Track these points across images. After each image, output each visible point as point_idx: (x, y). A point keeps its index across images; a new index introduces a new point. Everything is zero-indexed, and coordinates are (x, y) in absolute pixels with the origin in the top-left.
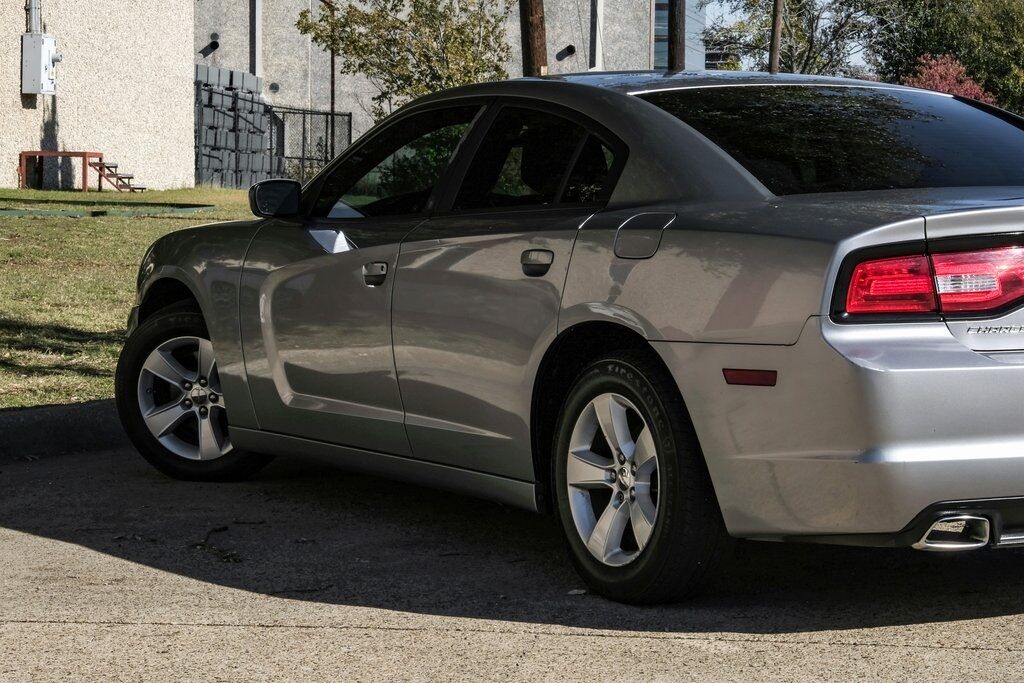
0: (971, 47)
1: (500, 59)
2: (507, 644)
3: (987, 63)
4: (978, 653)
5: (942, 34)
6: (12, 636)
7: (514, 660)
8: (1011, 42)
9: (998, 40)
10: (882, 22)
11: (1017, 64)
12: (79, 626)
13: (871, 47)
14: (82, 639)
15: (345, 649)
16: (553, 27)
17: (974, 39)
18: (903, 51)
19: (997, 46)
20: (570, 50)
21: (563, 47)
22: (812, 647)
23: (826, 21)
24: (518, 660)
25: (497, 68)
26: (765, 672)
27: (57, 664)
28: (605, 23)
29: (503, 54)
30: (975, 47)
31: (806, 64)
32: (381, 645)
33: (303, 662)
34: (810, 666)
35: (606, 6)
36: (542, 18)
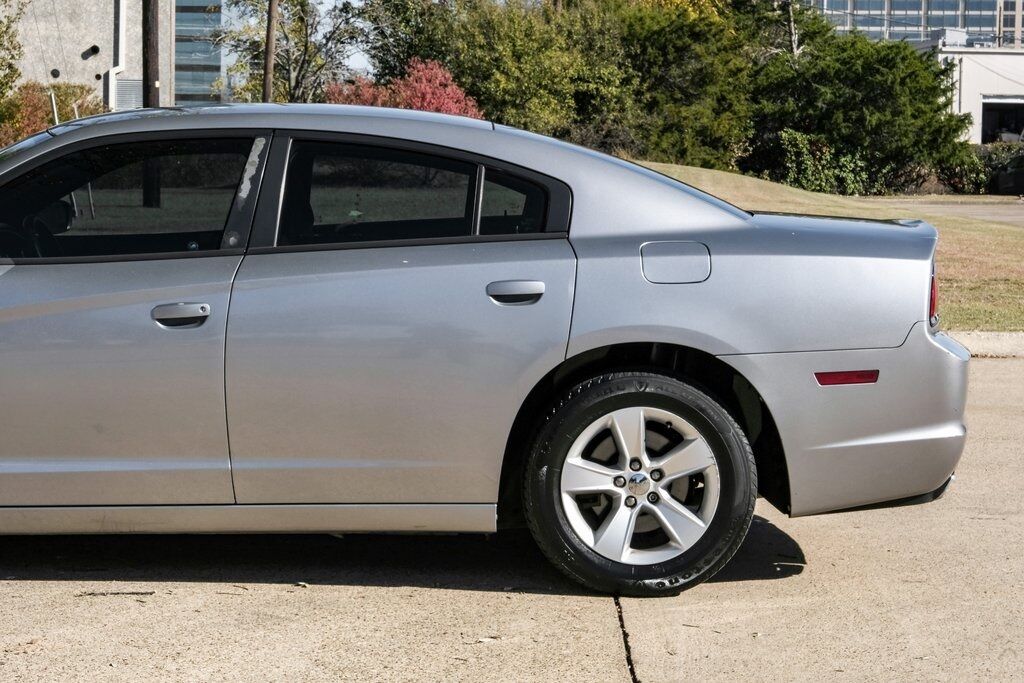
0: (457, 52)
1: (13, 57)
3: (470, 69)
5: (430, 39)
8: (493, 49)
9: (481, 47)
11: (498, 69)
13: (368, 52)
16: (78, 28)
17: (460, 45)
19: (479, 53)
20: (94, 50)
21: (88, 47)
23: (325, 27)
25: (10, 66)
28: (128, 24)
29: (15, 53)
30: (460, 53)
35: (129, 8)
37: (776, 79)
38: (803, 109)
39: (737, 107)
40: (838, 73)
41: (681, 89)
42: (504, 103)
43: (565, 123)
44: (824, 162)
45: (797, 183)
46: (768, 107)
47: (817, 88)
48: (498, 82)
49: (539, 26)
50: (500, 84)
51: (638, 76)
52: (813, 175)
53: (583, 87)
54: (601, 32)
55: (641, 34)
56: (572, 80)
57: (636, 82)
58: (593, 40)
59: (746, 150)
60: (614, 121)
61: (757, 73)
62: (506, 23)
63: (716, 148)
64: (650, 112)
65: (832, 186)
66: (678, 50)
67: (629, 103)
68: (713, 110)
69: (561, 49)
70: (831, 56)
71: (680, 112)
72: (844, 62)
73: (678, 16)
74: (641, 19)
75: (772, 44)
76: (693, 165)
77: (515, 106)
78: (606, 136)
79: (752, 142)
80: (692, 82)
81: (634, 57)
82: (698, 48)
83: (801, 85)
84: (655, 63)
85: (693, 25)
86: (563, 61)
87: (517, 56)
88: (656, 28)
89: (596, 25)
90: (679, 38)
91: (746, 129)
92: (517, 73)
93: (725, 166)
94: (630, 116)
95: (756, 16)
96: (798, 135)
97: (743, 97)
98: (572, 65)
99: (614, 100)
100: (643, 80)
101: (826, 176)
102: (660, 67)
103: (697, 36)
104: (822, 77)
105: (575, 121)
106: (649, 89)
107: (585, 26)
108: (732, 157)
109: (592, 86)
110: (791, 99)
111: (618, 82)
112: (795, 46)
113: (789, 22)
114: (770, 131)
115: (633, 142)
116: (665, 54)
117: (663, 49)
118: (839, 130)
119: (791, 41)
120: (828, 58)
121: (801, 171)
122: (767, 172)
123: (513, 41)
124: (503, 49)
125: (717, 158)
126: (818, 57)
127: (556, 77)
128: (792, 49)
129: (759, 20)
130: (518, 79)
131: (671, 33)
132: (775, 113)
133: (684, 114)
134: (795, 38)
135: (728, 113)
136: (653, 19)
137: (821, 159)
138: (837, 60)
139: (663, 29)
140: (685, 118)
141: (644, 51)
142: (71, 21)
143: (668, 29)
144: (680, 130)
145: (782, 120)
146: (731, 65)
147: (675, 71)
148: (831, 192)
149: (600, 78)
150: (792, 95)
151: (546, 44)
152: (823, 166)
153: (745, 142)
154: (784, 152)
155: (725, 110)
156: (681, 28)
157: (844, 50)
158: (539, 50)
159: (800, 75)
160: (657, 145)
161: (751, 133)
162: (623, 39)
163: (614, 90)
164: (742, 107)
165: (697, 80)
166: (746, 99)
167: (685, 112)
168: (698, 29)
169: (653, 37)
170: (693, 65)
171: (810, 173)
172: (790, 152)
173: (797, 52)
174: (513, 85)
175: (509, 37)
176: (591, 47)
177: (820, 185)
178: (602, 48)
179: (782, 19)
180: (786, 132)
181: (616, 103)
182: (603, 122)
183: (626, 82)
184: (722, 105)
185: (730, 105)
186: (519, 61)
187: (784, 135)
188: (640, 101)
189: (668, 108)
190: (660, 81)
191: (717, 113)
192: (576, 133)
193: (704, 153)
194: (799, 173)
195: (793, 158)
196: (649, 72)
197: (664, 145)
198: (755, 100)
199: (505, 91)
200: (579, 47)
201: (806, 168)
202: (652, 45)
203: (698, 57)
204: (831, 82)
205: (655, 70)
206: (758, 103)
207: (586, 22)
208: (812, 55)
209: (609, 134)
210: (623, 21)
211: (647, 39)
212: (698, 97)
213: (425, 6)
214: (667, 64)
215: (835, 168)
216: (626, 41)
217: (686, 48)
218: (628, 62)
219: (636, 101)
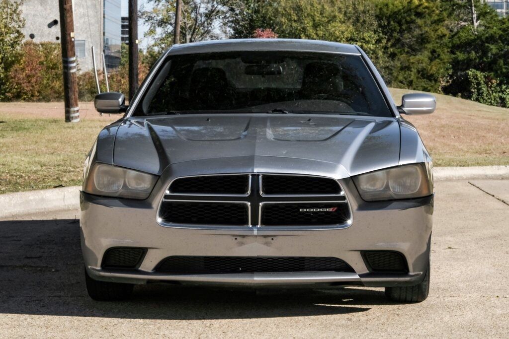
0: (281, 24)
1: (19, 26)
5: (264, 17)
9: (295, 21)
10: (232, 10)
16: (45, 9)
17: (283, 20)
18: (243, 26)
19: (294, 25)
20: (55, 22)
21: (51, 20)
25: (18, 32)
29: (21, 24)
30: (283, 25)
31: (194, 32)
36: (71, 6)
37: (465, 40)
38: (481, 58)
39: (443, 56)
40: (500, 36)
41: (410, 46)
44: (492, 89)
45: (477, 100)
46: (461, 56)
47: (488, 46)
49: (328, 8)
51: (385, 38)
52: (486, 96)
54: (364, 12)
55: (387, 13)
57: (384, 41)
58: (359, 17)
59: (448, 82)
61: (453, 36)
62: (309, 7)
63: (430, 80)
64: (393, 60)
65: (497, 103)
66: (407, 22)
67: (380, 53)
68: (429, 58)
69: (341, 22)
70: (496, 26)
71: (409, 59)
72: (504, 30)
73: (408, 3)
74: (387, 5)
75: (461, 20)
76: (418, 90)
79: (451, 77)
80: (416, 41)
81: (383, 27)
82: (419, 21)
83: (479, 44)
84: (395, 30)
85: (416, 8)
86: (341, 29)
87: (316, 27)
88: (396, 10)
89: (361, 8)
90: (409, 16)
91: (447, 69)
93: (436, 91)
94: (381, 62)
95: (452, 3)
96: (478, 73)
97: (446, 50)
98: (347, 31)
99: (371, 52)
100: (388, 40)
101: (494, 96)
102: (398, 32)
103: (419, 15)
104: (491, 39)
106: (392, 46)
107: (355, 8)
108: (440, 86)
110: (473, 52)
111: (374, 42)
112: (475, 21)
113: (471, 6)
114: (462, 70)
116: (401, 25)
117: (400, 22)
118: (502, 69)
119: (472, 18)
120: (495, 28)
121: (480, 94)
122: (460, 94)
123: (313, 17)
125: (432, 86)
126: (489, 28)
127: (338, 38)
128: (473, 22)
129: (454, 5)
131: (404, 13)
132: (464, 60)
133: (412, 61)
134: (475, 16)
135: (437, 60)
136: (393, 5)
137: (491, 87)
138: (500, 29)
139: (399, 11)
140: (413, 63)
141: (389, 23)
142: (41, 5)
143: (402, 11)
144: (410, 69)
145: (468, 64)
146: (439, 32)
147: (406, 35)
148: (496, 106)
149: (364, 39)
150: (474, 49)
151: (333, 18)
152: (492, 91)
153: (447, 77)
154: (470, 83)
155: (435, 58)
156: (410, 10)
157: (504, 23)
158: (329, 22)
159: (479, 37)
160: (397, 78)
161: (450, 72)
162: (376, 16)
163: (372, 46)
164: (446, 56)
165: (419, 40)
166: (448, 52)
167: (412, 59)
168: (419, 11)
169: (395, 16)
170: (417, 32)
171: (485, 95)
172: (473, 83)
173: (476, 24)
175: (311, 16)
176: (358, 20)
177: (491, 102)
178: (364, 21)
179: (467, 4)
180: (471, 71)
181: (372, 54)
183: (379, 41)
184: (434, 55)
185: (439, 55)
187: (470, 73)
188: (387, 53)
189: (403, 57)
190: (398, 41)
191: (431, 60)
193: (424, 83)
194: (478, 95)
195: (475, 86)
196: (391, 36)
197: (401, 78)
198: (452, 52)
200: (351, 20)
201: (483, 92)
202: (393, 20)
203: (419, 27)
204: (497, 42)
205: (395, 34)
206: (454, 54)
207: (355, 6)
208: (485, 26)
210: (377, 6)
211: (390, 16)
212: (420, 50)
214: (401, 32)
215: (499, 92)
216: (379, 17)
217: (413, 22)
218: (380, 30)
219: (384, 53)
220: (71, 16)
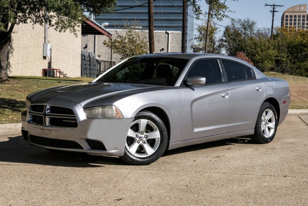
2: (126, 171)
3: (251, 54)
4: (224, 174)
5: (242, 47)
6: (21, 168)
7: (127, 174)
8: (256, 49)
9: (253, 49)
10: (229, 44)
11: (257, 54)
12: (36, 166)
13: (227, 50)
14: (36, 169)
15: (91, 172)
16: (159, 44)
17: (249, 48)
18: (233, 51)
19: (253, 50)
20: (163, 49)
22: (190, 173)
23: (217, 44)
24: (128, 174)
26: (179, 177)
27: (30, 174)
28: (171, 43)
30: (248, 50)
31: (213, 53)
32: (100, 171)
33: (82, 174)
34: (189, 176)
35: (171, 40)
36: (154, 42)
41: (301, 59)
42: (259, 62)
43: (273, 67)
48: (257, 57)
49: (267, 44)
50: (258, 57)
53: (277, 58)
54: (282, 45)
55: (292, 46)
56: (275, 57)
57: (290, 57)
58: (280, 47)
60: (285, 66)
62: (259, 43)
64: (293, 64)
66: (300, 50)
67: (288, 62)
69: (272, 49)
73: (301, 42)
74: (292, 42)
76: (304, 76)
77: (261, 62)
78: (283, 70)
80: (304, 57)
81: (290, 51)
82: (305, 49)
84: (295, 53)
85: (304, 44)
86: (272, 52)
87: (262, 51)
88: (295, 44)
89: (281, 44)
90: (301, 47)
92: (262, 55)
94: (289, 65)
98: (275, 53)
100: (292, 57)
103: (305, 46)
105: (275, 66)
106: (293, 59)
107: (278, 44)
109: (279, 58)
111: (286, 57)
115: (289, 71)
116: (297, 51)
117: (297, 49)
123: (261, 47)
124: (259, 50)
127: (271, 56)
130: (262, 56)
131: (299, 46)
133: (302, 65)
136: (294, 42)
139: (297, 45)
140: (302, 66)
141: (292, 50)
144: (300, 68)
147: (300, 55)
149: (281, 56)
151: (269, 48)
156: (301, 44)
158: (267, 49)
160: (295, 72)
162: (287, 47)
163: (285, 59)
165: (305, 57)
167: (302, 64)
168: (305, 45)
169: (295, 47)
170: (304, 53)
174: (261, 58)
176: (279, 49)
178: (282, 49)
181: (285, 62)
182: (282, 66)
183: (288, 57)
186: (262, 52)
189: (298, 63)
190: (296, 57)
192: (276, 69)
196: (293, 55)
197: (297, 72)
199: (259, 59)
200: (277, 49)
203: (305, 51)
205: (295, 54)
209: (283, 69)
210: (287, 43)
212: (305, 61)
213: (240, 39)
214: (298, 53)
216: (288, 48)
217: (302, 49)
218: (288, 52)
219: (290, 62)
220: (154, 45)
